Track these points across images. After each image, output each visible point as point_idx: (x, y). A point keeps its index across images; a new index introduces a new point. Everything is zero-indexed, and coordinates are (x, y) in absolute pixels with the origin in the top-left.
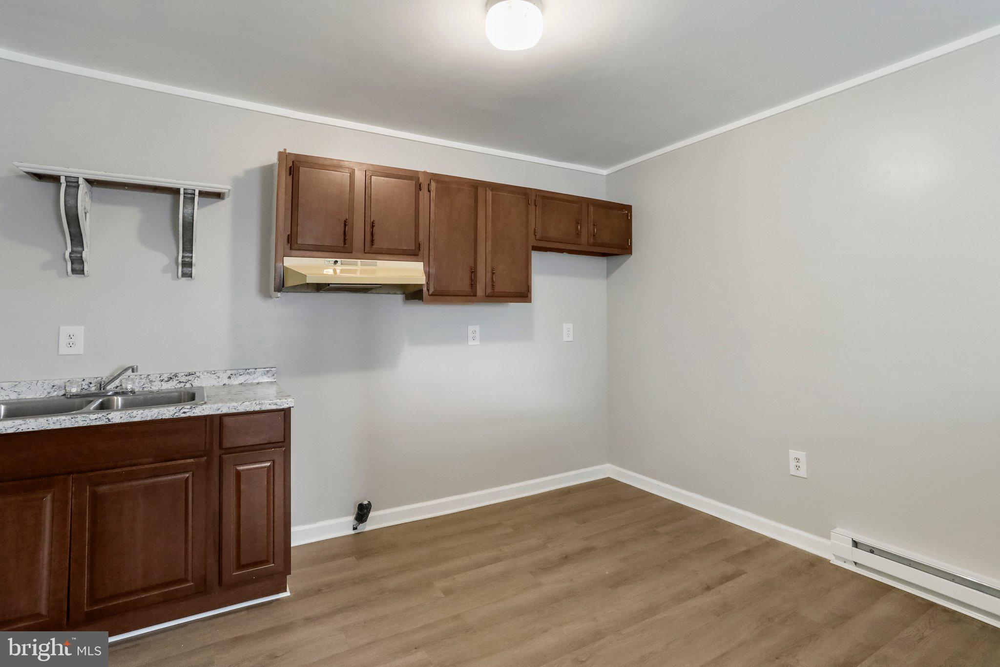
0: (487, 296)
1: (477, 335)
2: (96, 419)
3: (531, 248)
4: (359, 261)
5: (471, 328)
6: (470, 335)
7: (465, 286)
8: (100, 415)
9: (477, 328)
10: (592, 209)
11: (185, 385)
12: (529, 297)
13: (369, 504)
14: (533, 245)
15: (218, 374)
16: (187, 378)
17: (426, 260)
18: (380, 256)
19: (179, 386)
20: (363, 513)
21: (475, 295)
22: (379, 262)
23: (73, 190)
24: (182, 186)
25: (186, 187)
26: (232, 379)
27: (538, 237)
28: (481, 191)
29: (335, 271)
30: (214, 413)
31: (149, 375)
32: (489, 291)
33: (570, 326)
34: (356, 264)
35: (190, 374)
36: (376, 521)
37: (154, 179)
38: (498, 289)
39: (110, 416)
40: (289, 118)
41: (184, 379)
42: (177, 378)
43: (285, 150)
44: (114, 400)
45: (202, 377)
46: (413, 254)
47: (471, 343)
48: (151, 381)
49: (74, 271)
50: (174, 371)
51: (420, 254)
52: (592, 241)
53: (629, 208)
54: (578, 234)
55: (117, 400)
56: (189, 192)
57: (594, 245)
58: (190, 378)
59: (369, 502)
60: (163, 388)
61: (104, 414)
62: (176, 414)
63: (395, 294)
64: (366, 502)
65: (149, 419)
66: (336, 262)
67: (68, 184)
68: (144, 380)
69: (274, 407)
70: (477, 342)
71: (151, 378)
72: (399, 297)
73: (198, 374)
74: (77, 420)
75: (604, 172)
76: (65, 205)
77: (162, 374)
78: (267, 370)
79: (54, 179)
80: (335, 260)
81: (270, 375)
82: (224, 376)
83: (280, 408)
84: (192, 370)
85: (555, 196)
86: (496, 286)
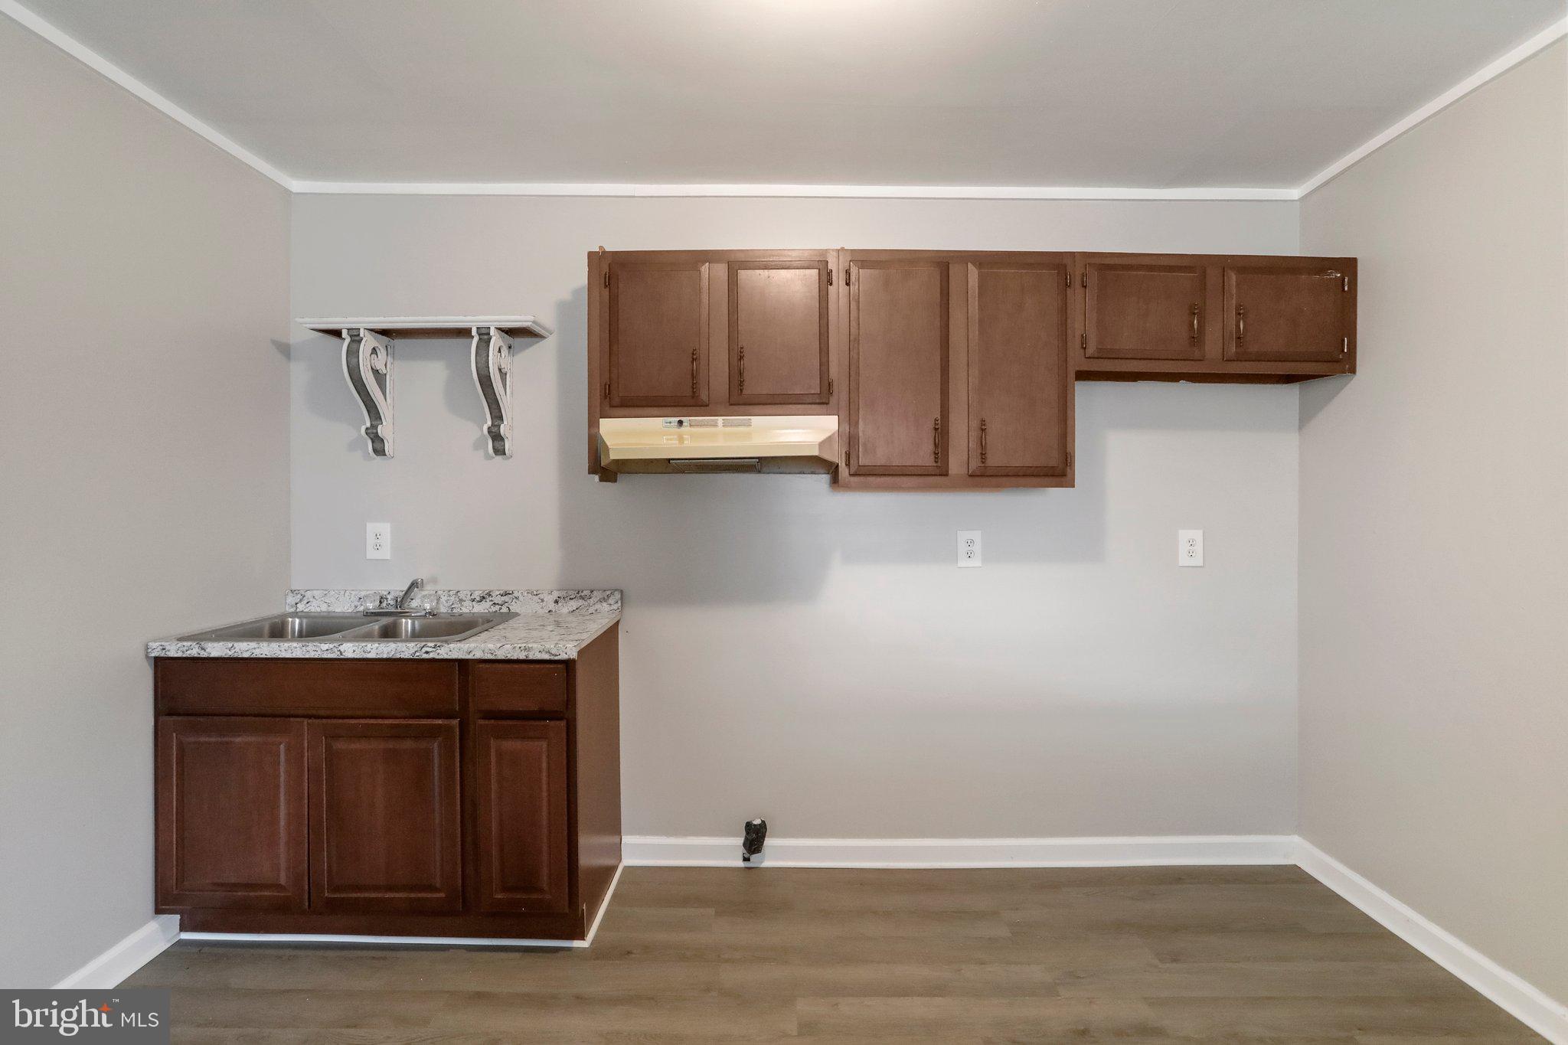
0: (970, 476)
1: (977, 548)
2: (327, 650)
3: (1072, 375)
4: (720, 419)
5: (963, 536)
6: (962, 548)
7: (924, 456)
8: (331, 646)
9: (977, 535)
10: (1233, 278)
11: (500, 609)
12: (1069, 475)
13: (763, 825)
14: (1078, 369)
15: (541, 596)
16: (503, 598)
17: (844, 413)
18: (757, 409)
19: (494, 609)
20: (755, 838)
21: (945, 474)
22: (756, 420)
23: (355, 346)
24: (474, 324)
25: (481, 325)
26: (560, 604)
27: (1090, 351)
28: (955, 270)
29: (681, 439)
30: (463, 657)
31: (458, 592)
32: (975, 463)
33: (1197, 535)
34: (715, 425)
35: (506, 594)
36: (777, 854)
37: (441, 318)
38: (995, 460)
39: (342, 648)
40: (634, 197)
41: (499, 600)
42: (491, 599)
43: (601, 247)
44: (401, 623)
45: (521, 598)
46: (820, 400)
47: (963, 562)
48: (461, 601)
49: (375, 451)
50: (487, 588)
51: (833, 400)
52: (1234, 349)
53: (1348, 266)
54: (1196, 339)
55: (407, 623)
56: (484, 331)
57: (1238, 358)
58: (506, 598)
59: (763, 822)
60: (475, 610)
61: (336, 644)
62: (417, 654)
63: (812, 473)
64: (757, 822)
65: (385, 656)
66: (680, 423)
67: (353, 338)
68: (452, 598)
69: (546, 656)
70: (976, 562)
71: (461, 595)
72: (824, 479)
73: (516, 594)
74: (308, 649)
75: (1295, 193)
76: (348, 366)
77: (474, 591)
78: (608, 593)
79: (337, 333)
80: (678, 419)
81: (611, 601)
82: (549, 600)
83: (556, 658)
84: (509, 589)
85: (1133, 262)
86: (989, 456)
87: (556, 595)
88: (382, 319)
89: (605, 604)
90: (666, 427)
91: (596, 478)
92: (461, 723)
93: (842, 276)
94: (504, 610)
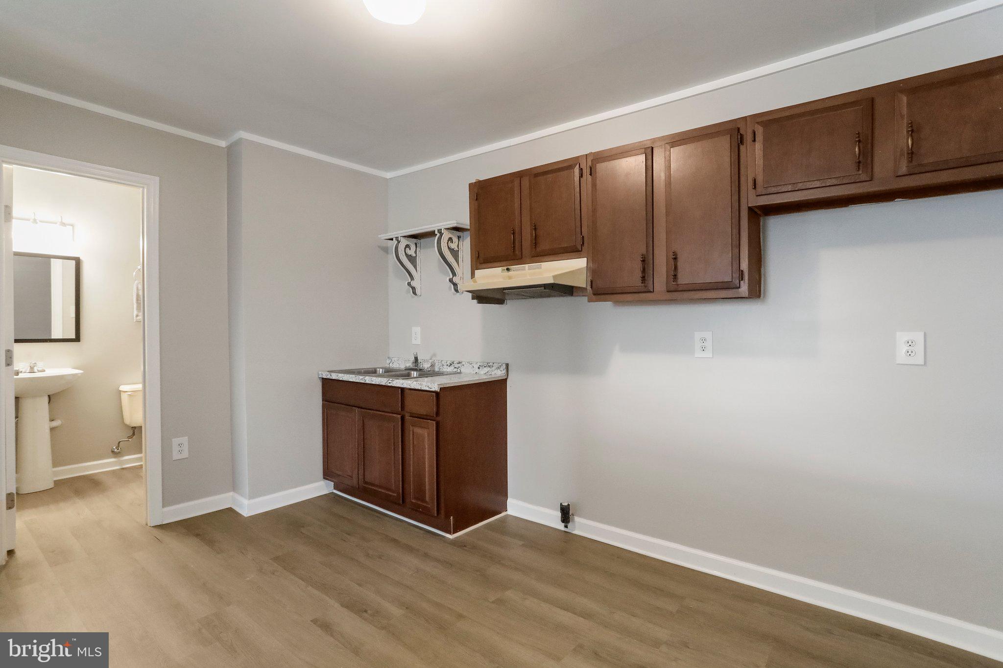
0: (668, 292)
1: (709, 344)
2: (361, 379)
3: (745, 211)
4: (527, 266)
5: (698, 335)
6: (697, 344)
7: (634, 280)
9: (708, 335)
10: (903, 100)
11: (457, 370)
12: (743, 287)
13: (571, 507)
14: (751, 205)
15: (473, 365)
17: (590, 256)
18: (546, 258)
20: (566, 514)
21: (651, 291)
22: (544, 265)
24: (437, 228)
25: (439, 228)
26: (480, 369)
27: (758, 191)
28: (657, 151)
29: (510, 278)
30: (400, 386)
32: (670, 283)
35: (459, 363)
39: (365, 379)
41: (457, 366)
42: (454, 365)
45: (465, 365)
46: (574, 250)
47: (699, 354)
48: (443, 365)
50: (452, 360)
51: (583, 250)
52: (906, 165)
54: (859, 163)
56: (440, 230)
57: (914, 172)
58: (459, 365)
59: (569, 505)
62: (387, 383)
64: (566, 504)
65: (378, 383)
66: (508, 269)
67: (398, 241)
68: (440, 364)
69: (427, 389)
70: (708, 354)
71: (443, 362)
73: (463, 363)
74: (356, 378)
77: (448, 361)
78: (500, 364)
79: (392, 239)
80: (506, 267)
81: (502, 369)
82: (476, 366)
83: (431, 390)
84: (460, 360)
85: (797, 111)
86: (679, 275)
87: (479, 364)
88: (404, 231)
89: (499, 370)
90: (502, 272)
91: (475, 301)
92: (401, 417)
93: (589, 170)
94: (459, 371)
